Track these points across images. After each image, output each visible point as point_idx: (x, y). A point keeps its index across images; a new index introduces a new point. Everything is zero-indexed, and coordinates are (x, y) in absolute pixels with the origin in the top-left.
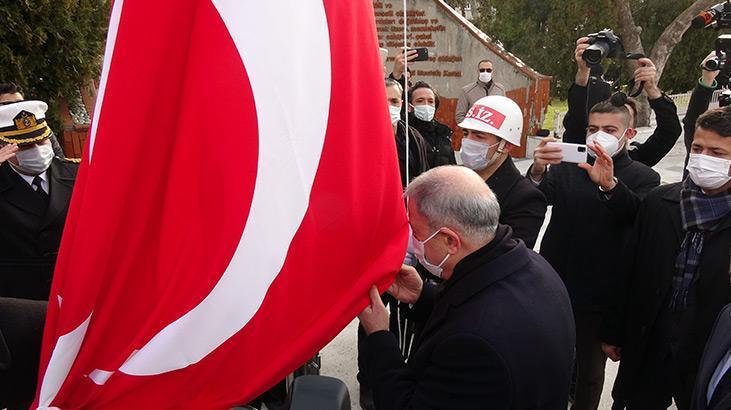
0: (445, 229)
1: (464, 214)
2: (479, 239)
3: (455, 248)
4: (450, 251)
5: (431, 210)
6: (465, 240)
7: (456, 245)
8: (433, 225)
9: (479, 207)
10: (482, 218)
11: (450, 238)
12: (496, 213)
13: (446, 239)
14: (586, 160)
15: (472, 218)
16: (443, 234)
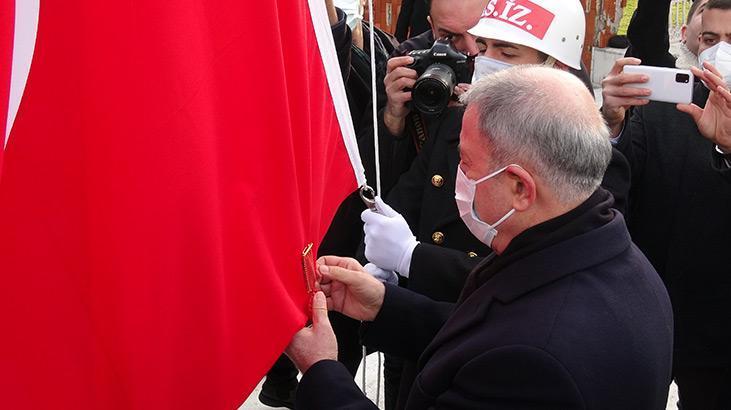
0: (516, 167)
1: (554, 147)
2: (569, 195)
3: (526, 202)
4: (517, 205)
5: (501, 132)
6: (545, 191)
7: (529, 197)
8: (498, 156)
9: (580, 141)
10: (580, 160)
11: (521, 185)
12: (604, 160)
13: (514, 183)
14: (689, 98)
15: (564, 157)
16: (511, 174)
